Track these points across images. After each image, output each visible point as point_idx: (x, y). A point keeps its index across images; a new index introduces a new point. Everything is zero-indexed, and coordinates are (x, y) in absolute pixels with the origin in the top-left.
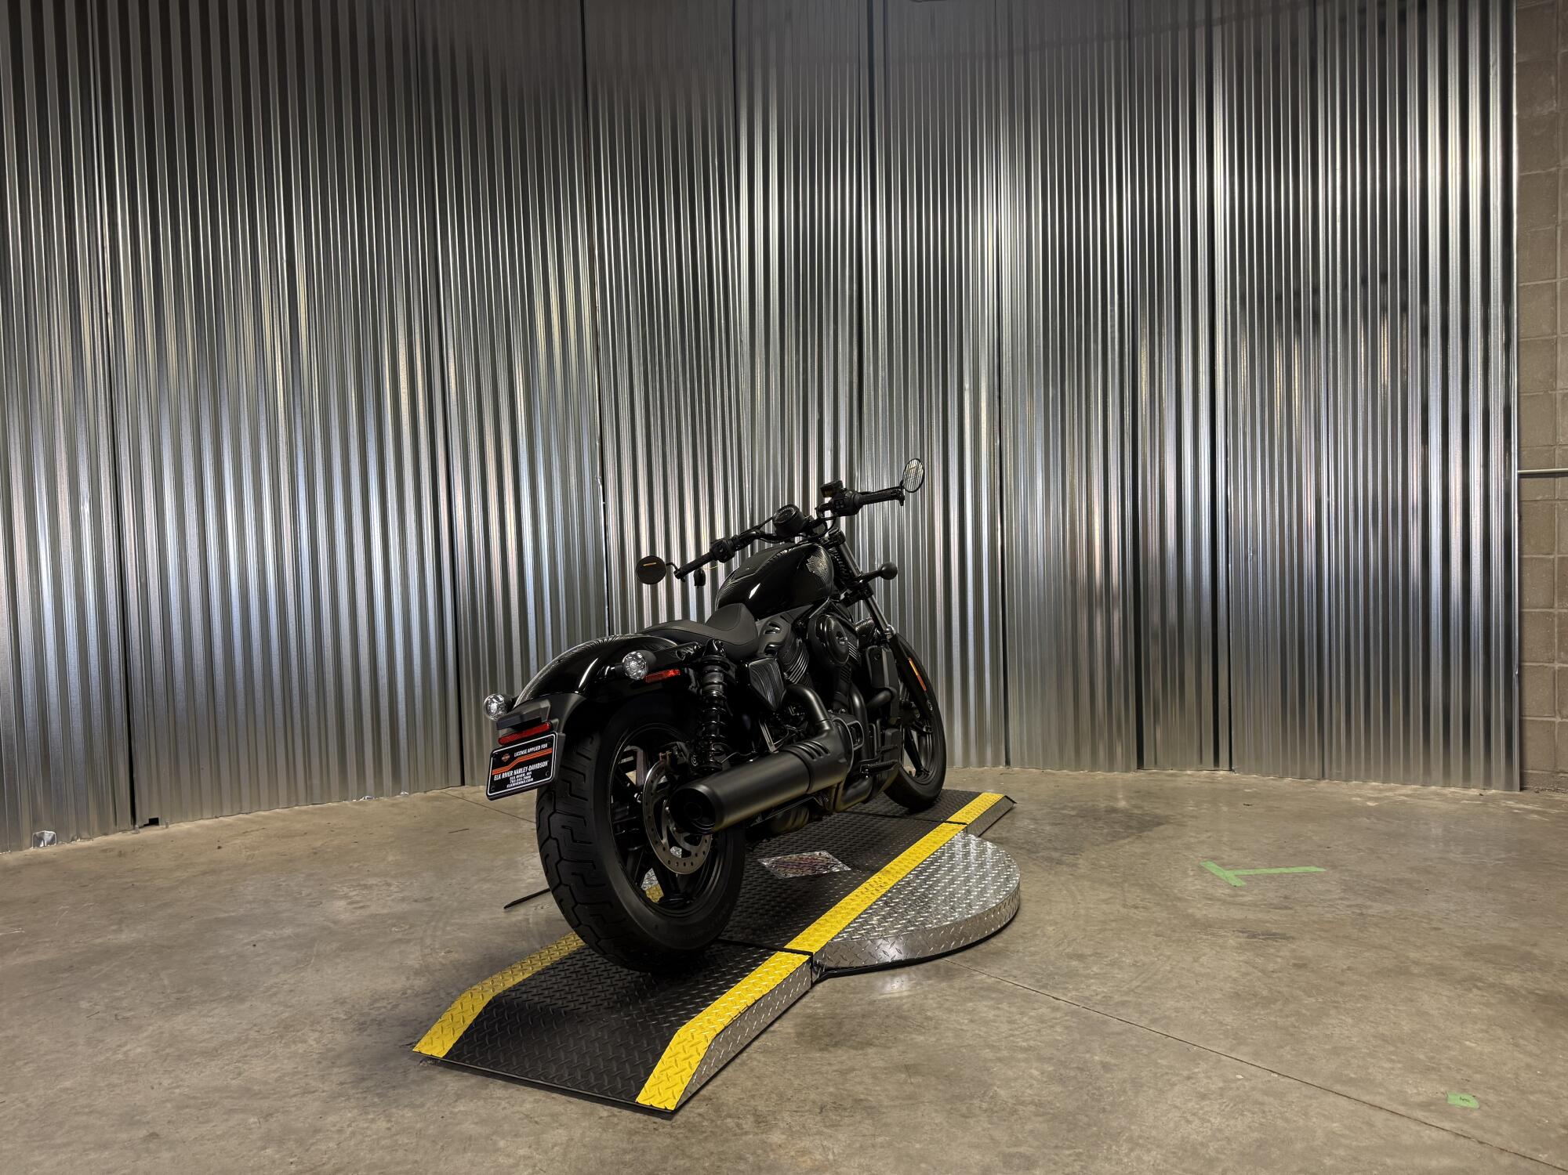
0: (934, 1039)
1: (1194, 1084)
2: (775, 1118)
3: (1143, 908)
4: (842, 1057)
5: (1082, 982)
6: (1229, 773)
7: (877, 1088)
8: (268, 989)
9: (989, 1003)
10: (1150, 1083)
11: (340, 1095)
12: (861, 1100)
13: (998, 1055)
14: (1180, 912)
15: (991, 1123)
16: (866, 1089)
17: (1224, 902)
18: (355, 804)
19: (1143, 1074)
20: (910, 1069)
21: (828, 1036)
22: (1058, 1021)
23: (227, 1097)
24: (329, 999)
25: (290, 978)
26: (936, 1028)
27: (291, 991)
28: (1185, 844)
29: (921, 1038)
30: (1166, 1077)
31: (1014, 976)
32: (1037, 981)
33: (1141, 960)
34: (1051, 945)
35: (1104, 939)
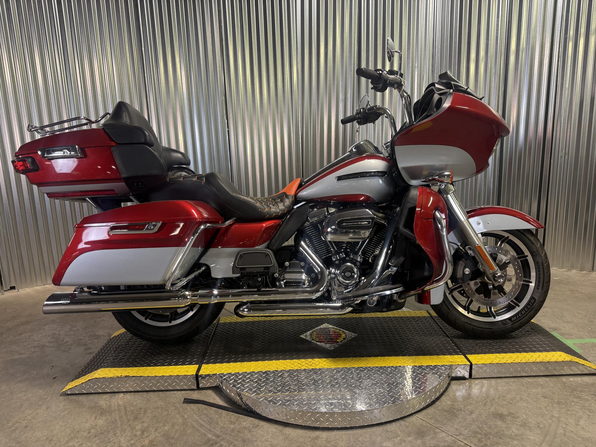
31: (463, 435)
32: (480, 441)
33: (542, 422)
34: (480, 404)
35: (512, 400)
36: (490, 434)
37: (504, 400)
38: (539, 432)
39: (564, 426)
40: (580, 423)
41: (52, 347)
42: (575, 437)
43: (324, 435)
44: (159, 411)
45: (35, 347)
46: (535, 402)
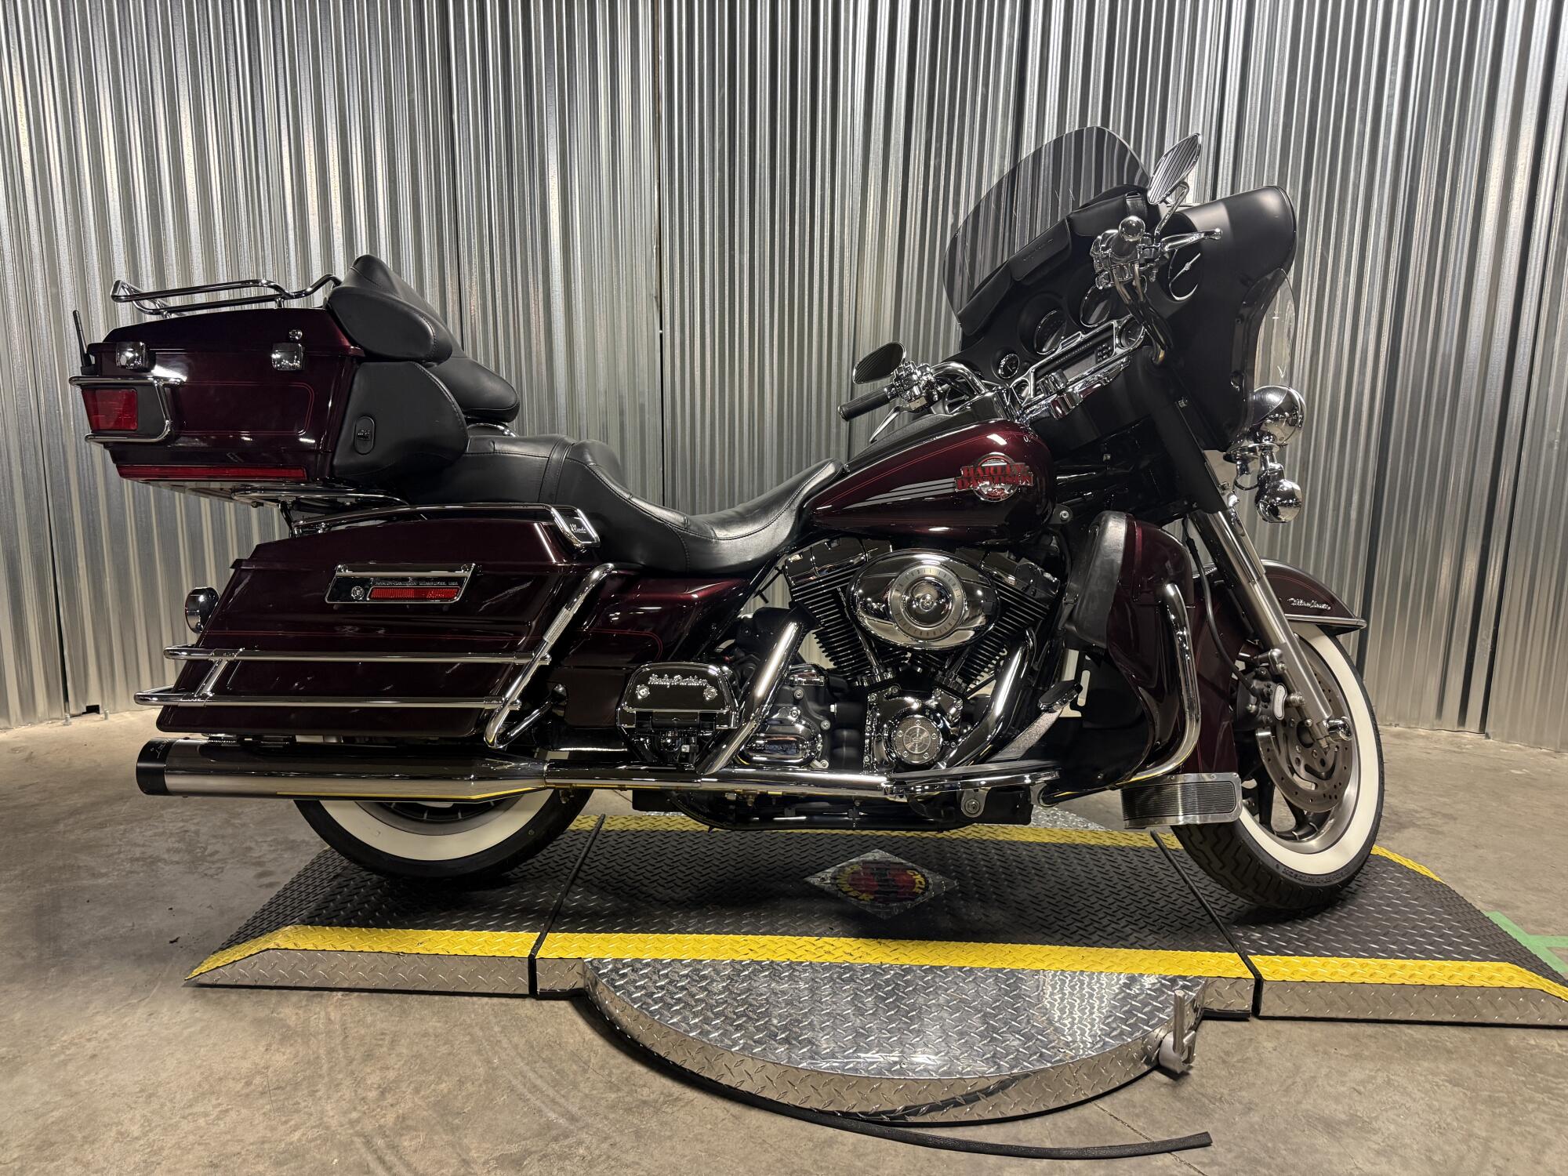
6: (1482, 736)
8: (64, 1048)
24: (136, 1083)
25: (104, 1027)
27: (94, 1056)
31: (1220, 1165)
33: (1440, 1148)
34: (1275, 1089)
35: (1363, 1082)
36: (1294, 1167)
37: (1343, 1083)
39: (1500, 1162)
41: (178, 863)
44: (430, 1043)
45: (133, 860)
46: (1426, 1093)
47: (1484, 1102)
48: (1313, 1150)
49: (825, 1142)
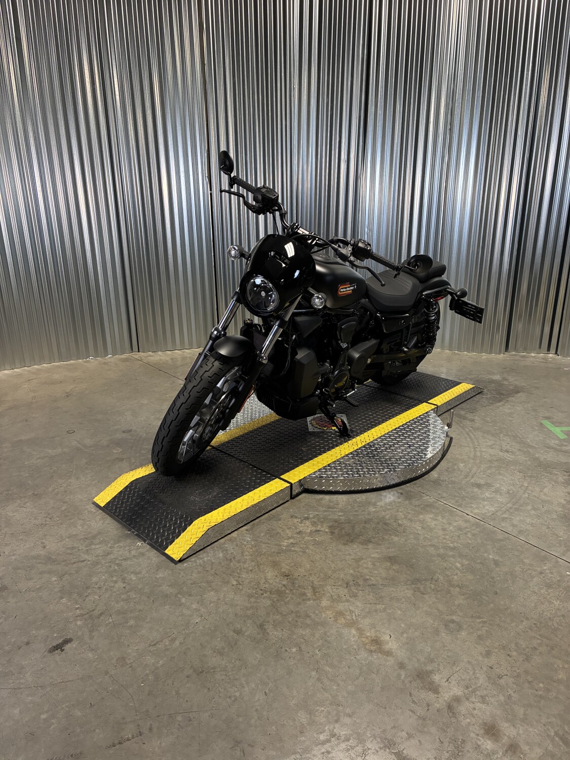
0: (403, 539)
1: (544, 577)
2: (324, 590)
3: (511, 452)
4: (355, 550)
5: (480, 503)
6: (556, 356)
7: (376, 572)
8: (54, 490)
9: (431, 516)
10: (521, 575)
11: (98, 563)
12: (367, 579)
13: (438, 552)
14: (532, 456)
15: (437, 599)
16: (370, 572)
17: (556, 450)
18: (85, 362)
19: (517, 569)
20: (392, 559)
21: (347, 535)
22: (469, 530)
23: (39, 563)
24: (85, 498)
25: (63, 483)
26: (404, 532)
27: (65, 491)
28: (532, 407)
29: (396, 539)
30: (529, 572)
31: (444, 498)
32: (457, 502)
33: (512, 489)
34: (463, 477)
35: (491, 474)
36: (467, 497)
37: (484, 474)
38: (507, 495)
39: (530, 492)
40: (544, 490)
42: (536, 499)
43: (327, 497)
46: (511, 475)
47: (529, 477)
48: (473, 492)
49: (320, 499)
